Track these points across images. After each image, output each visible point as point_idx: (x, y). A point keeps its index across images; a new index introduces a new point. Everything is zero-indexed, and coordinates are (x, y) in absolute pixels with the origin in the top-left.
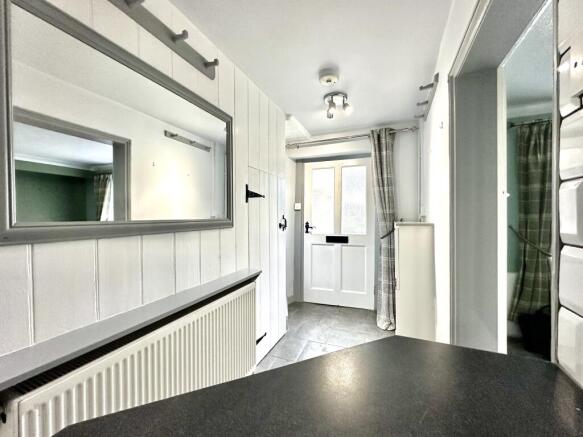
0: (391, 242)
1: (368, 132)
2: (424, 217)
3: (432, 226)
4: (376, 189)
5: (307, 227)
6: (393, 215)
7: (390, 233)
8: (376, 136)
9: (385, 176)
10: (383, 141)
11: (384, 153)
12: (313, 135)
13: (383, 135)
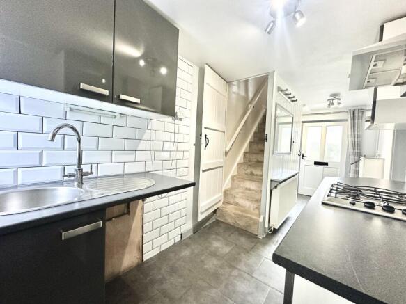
0: (357, 166)
1: (348, 109)
2: (379, 155)
3: (384, 159)
4: (350, 139)
5: (303, 156)
6: (360, 153)
7: (357, 162)
8: (352, 113)
9: (356, 133)
10: (356, 115)
11: (356, 121)
12: (312, 110)
13: (356, 112)
